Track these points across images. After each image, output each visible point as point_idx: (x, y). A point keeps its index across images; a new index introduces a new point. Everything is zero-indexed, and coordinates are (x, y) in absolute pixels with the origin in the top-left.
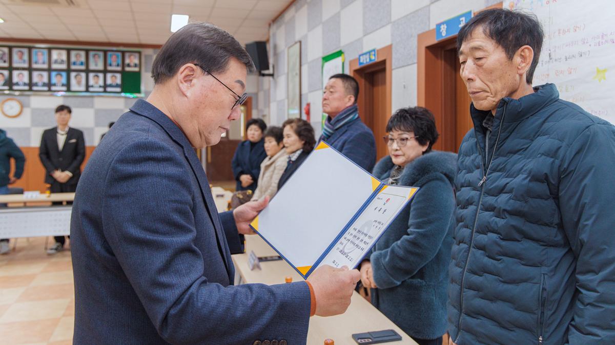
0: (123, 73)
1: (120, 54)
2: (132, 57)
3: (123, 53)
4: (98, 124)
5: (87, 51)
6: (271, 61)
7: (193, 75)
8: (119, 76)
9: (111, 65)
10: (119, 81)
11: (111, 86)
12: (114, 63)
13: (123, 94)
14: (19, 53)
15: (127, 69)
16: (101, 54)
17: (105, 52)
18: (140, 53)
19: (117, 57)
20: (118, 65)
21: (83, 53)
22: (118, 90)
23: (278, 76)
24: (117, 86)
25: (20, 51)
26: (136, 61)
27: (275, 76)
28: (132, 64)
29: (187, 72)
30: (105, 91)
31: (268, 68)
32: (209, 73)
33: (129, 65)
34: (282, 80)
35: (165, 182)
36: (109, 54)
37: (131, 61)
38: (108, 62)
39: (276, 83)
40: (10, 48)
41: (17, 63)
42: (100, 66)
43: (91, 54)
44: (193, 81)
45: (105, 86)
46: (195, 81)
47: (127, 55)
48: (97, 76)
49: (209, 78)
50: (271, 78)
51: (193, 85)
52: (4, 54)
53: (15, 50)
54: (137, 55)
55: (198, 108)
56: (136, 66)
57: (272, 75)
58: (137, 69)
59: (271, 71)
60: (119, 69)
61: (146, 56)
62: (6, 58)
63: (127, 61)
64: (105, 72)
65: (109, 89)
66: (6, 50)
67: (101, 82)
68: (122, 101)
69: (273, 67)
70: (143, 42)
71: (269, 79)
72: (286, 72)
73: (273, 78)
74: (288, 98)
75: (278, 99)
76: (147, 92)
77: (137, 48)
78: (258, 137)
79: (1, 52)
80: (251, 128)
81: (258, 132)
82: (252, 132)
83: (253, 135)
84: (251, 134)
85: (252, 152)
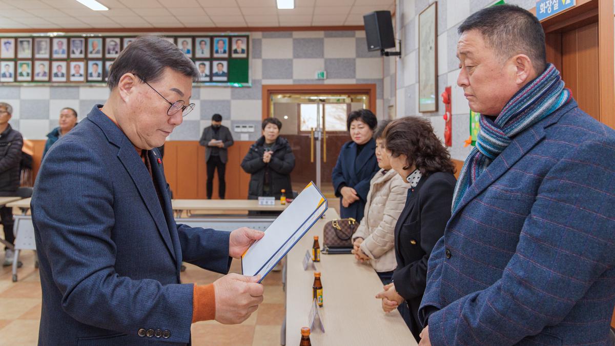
0: (230, 60)
1: (227, 39)
2: (239, 42)
3: (230, 38)
4: (203, 117)
5: (194, 38)
6: (397, 36)
7: (132, 83)
8: (225, 63)
9: (217, 52)
10: (225, 69)
11: (217, 75)
12: (221, 50)
13: (229, 84)
15: (234, 56)
16: (208, 40)
17: (212, 38)
18: (247, 37)
19: (224, 43)
20: (225, 52)
21: (189, 40)
22: (225, 79)
23: (406, 55)
24: (223, 74)
25: (130, 41)
26: (244, 47)
27: (403, 55)
28: (239, 50)
29: (126, 80)
30: (211, 81)
31: (394, 45)
32: (145, 82)
33: (236, 52)
34: (411, 58)
35: (81, 179)
36: (216, 39)
37: (238, 47)
38: (215, 49)
39: (403, 63)
42: (207, 54)
43: (198, 40)
44: (132, 89)
45: (211, 75)
46: (133, 89)
47: (234, 40)
48: (204, 64)
49: (145, 87)
50: (397, 58)
51: (132, 92)
52: (116, 45)
53: (126, 40)
55: (135, 112)
56: (243, 51)
57: (399, 54)
58: (244, 56)
59: (397, 49)
60: (226, 55)
61: (254, 40)
62: (118, 49)
63: (234, 47)
64: (211, 59)
65: (215, 79)
66: (118, 40)
67: (207, 72)
68: (229, 90)
69: (400, 43)
70: (250, 25)
71: (396, 59)
72: (417, 46)
73: (400, 57)
74: (419, 82)
75: (406, 84)
76: (254, 81)
77: (245, 32)
78: (365, 136)
79: (113, 43)
80: (354, 125)
81: (363, 130)
82: (356, 131)
83: (357, 134)
84: (354, 134)
85: (358, 158)
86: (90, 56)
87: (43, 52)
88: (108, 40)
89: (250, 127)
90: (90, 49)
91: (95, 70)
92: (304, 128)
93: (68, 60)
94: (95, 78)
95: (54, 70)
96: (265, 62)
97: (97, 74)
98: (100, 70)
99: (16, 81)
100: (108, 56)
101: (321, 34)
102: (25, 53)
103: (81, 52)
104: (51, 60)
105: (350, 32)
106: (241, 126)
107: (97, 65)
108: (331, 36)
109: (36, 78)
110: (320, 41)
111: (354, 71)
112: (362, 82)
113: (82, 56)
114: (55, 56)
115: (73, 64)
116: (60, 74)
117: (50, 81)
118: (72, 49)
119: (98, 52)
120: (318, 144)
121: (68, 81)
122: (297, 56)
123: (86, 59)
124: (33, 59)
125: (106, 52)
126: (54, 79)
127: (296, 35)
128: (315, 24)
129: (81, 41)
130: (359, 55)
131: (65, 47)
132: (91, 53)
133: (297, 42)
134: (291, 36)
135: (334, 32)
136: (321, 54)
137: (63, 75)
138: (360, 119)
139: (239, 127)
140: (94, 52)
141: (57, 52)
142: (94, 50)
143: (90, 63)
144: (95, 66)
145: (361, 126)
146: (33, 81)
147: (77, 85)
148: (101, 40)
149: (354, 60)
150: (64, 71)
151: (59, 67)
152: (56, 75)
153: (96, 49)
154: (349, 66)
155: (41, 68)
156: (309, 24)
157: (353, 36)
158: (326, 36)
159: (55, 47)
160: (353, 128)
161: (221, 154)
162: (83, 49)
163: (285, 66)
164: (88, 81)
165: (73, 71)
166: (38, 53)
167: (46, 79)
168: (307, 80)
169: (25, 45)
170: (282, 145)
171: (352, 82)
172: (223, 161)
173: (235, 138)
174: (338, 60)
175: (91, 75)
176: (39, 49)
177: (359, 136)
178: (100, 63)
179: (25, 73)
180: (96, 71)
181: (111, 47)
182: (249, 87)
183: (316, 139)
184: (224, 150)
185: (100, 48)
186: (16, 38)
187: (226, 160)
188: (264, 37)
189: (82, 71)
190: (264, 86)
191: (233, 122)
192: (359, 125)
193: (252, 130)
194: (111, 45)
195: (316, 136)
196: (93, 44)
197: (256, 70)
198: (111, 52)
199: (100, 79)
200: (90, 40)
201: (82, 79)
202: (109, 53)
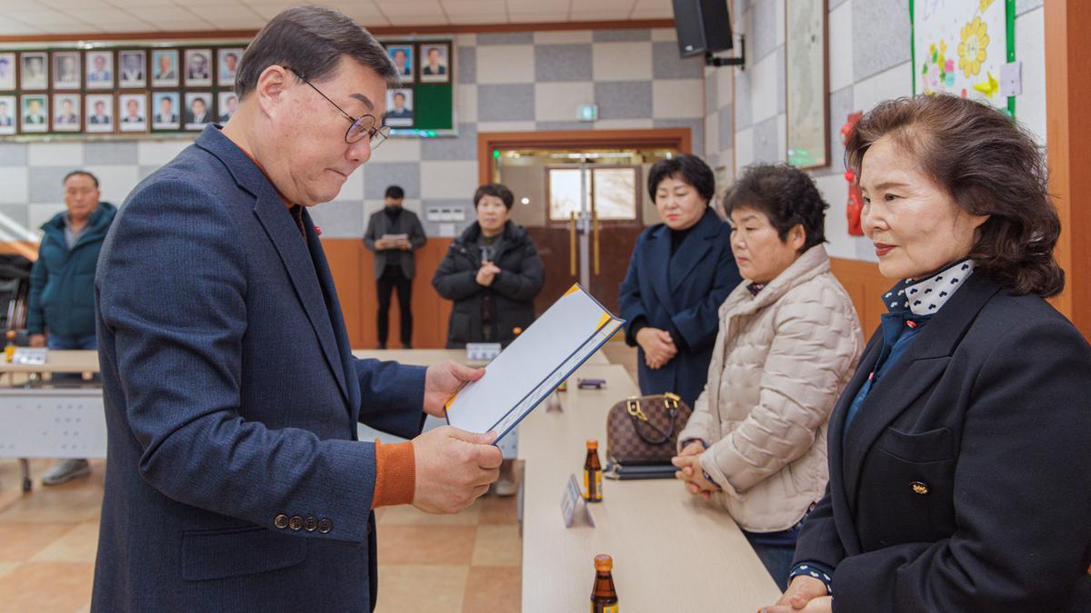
0: (416, 87)
1: (410, 49)
2: (435, 53)
3: (417, 46)
4: (369, 195)
6: (737, 28)
8: (408, 93)
10: (409, 105)
11: (394, 115)
12: (401, 69)
13: (416, 132)
14: (230, 59)
15: (425, 79)
18: (449, 43)
19: (406, 55)
20: (407, 72)
22: (409, 122)
23: (755, 62)
24: (405, 114)
25: (231, 55)
26: (443, 62)
27: (748, 64)
28: (434, 68)
31: (730, 46)
33: (428, 71)
34: (767, 69)
36: (390, 48)
37: (432, 62)
39: (750, 81)
40: (215, 50)
41: (225, 77)
47: (424, 49)
50: (737, 69)
52: (204, 62)
53: (223, 53)
54: (444, 48)
56: (441, 71)
57: (740, 62)
58: (444, 78)
59: (736, 52)
60: (410, 79)
61: (461, 50)
62: (208, 69)
63: (425, 63)
66: (207, 54)
68: (416, 144)
69: (743, 42)
70: (455, 21)
71: (733, 72)
72: (781, 40)
73: (743, 69)
74: (787, 112)
75: (757, 118)
76: (463, 126)
77: (444, 33)
78: (689, 211)
79: (198, 59)
80: (664, 190)
81: (686, 199)
82: (671, 201)
83: (673, 208)
84: (666, 208)
85: (674, 258)
86: (156, 83)
87: (68, 77)
88: (189, 53)
89: (457, 211)
90: (156, 70)
91: (166, 109)
92: (556, 215)
93: (116, 91)
94: (166, 124)
95: (91, 111)
96: (483, 90)
97: (170, 118)
98: (175, 110)
99: (19, 132)
100: (189, 83)
101: (586, 36)
102: (35, 79)
103: (139, 77)
104: (83, 92)
105: (640, 32)
106: (440, 209)
107: (169, 99)
108: (606, 40)
109: (57, 127)
110: (586, 50)
111: (650, 105)
112: (665, 125)
113: (142, 84)
114: (91, 85)
115: (124, 99)
116: (100, 118)
117: (82, 131)
118: (122, 69)
119: (170, 76)
120: (584, 241)
121: (117, 131)
122: (542, 78)
123: (149, 90)
124: (50, 92)
125: (187, 74)
126: (91, 128)
127: (541, 38)
128: (575, 17)
129: (140, 56)
130: (659, 74)
131: (109, 67)
132: (158, 77)
133: (542, 52)
134: (530, 40)
135: (610, 33)
136: (587, 75)
137: (106, 120)
138: (678, 175)
139: (434, 211)
140: (164, 76)
141: (94, 78)
142: (163, 71)
143: (158, 97)
144: (166, 102)
145: (681, 191)
146: (51, 131)
147: (134, 136)
148: (175, 54)
149: (649, 83)
150: (108, 111)
151: (100, 106)
152: (94, 120)
153: (168, 71)
154: (640, 95)
155: (65, 107)
156: (562, 18)
157: (648, 39)
158: (596, 40)
159: (91, 68)
160: (663, 197)
161: (404, 261)
162: (143, 70)
163: (522, 97)
164: (153, 131)
165: (124, 113)
166: (60, 80)
167: (76, 127)
168: (563, 123)
169: (35, 63)
170: (516, 240)
171: (645, 124)
172: (407, 273)
173: (429, 232)
174: (619, 84)
175: (159, 119)
176: (62, 73)
177: (678, 211)
178: (175, 97)
179: (35, 118)
180: (169, 110)
181: (196, 67)
182: (453, 137)
183: (580, 232)
184: (409, 253)
185: (175, 67)
186: (18, 53)
187: (414, 273)
188: (480, 43)
189: (142, 113)
190: (481, 136)
191: (425, 203)
192: (676, 188)
193: (460, 217)
194: (195, 63)
195: (580, 227)
196: (161, 61)
197: (466, 104)
198: (196, 75)
199: (176, 126)
200: (156, 55)
201: (142, 126)
202: (191, 77)
